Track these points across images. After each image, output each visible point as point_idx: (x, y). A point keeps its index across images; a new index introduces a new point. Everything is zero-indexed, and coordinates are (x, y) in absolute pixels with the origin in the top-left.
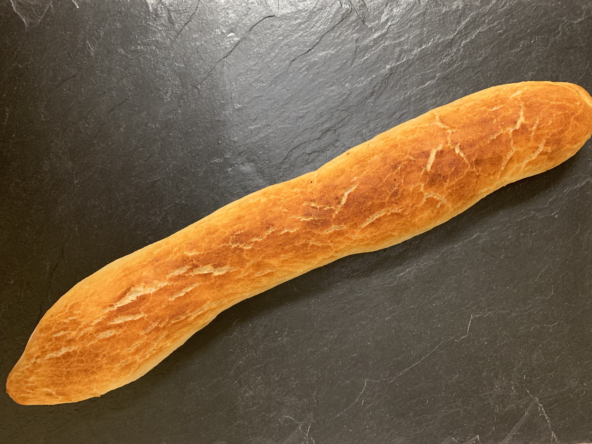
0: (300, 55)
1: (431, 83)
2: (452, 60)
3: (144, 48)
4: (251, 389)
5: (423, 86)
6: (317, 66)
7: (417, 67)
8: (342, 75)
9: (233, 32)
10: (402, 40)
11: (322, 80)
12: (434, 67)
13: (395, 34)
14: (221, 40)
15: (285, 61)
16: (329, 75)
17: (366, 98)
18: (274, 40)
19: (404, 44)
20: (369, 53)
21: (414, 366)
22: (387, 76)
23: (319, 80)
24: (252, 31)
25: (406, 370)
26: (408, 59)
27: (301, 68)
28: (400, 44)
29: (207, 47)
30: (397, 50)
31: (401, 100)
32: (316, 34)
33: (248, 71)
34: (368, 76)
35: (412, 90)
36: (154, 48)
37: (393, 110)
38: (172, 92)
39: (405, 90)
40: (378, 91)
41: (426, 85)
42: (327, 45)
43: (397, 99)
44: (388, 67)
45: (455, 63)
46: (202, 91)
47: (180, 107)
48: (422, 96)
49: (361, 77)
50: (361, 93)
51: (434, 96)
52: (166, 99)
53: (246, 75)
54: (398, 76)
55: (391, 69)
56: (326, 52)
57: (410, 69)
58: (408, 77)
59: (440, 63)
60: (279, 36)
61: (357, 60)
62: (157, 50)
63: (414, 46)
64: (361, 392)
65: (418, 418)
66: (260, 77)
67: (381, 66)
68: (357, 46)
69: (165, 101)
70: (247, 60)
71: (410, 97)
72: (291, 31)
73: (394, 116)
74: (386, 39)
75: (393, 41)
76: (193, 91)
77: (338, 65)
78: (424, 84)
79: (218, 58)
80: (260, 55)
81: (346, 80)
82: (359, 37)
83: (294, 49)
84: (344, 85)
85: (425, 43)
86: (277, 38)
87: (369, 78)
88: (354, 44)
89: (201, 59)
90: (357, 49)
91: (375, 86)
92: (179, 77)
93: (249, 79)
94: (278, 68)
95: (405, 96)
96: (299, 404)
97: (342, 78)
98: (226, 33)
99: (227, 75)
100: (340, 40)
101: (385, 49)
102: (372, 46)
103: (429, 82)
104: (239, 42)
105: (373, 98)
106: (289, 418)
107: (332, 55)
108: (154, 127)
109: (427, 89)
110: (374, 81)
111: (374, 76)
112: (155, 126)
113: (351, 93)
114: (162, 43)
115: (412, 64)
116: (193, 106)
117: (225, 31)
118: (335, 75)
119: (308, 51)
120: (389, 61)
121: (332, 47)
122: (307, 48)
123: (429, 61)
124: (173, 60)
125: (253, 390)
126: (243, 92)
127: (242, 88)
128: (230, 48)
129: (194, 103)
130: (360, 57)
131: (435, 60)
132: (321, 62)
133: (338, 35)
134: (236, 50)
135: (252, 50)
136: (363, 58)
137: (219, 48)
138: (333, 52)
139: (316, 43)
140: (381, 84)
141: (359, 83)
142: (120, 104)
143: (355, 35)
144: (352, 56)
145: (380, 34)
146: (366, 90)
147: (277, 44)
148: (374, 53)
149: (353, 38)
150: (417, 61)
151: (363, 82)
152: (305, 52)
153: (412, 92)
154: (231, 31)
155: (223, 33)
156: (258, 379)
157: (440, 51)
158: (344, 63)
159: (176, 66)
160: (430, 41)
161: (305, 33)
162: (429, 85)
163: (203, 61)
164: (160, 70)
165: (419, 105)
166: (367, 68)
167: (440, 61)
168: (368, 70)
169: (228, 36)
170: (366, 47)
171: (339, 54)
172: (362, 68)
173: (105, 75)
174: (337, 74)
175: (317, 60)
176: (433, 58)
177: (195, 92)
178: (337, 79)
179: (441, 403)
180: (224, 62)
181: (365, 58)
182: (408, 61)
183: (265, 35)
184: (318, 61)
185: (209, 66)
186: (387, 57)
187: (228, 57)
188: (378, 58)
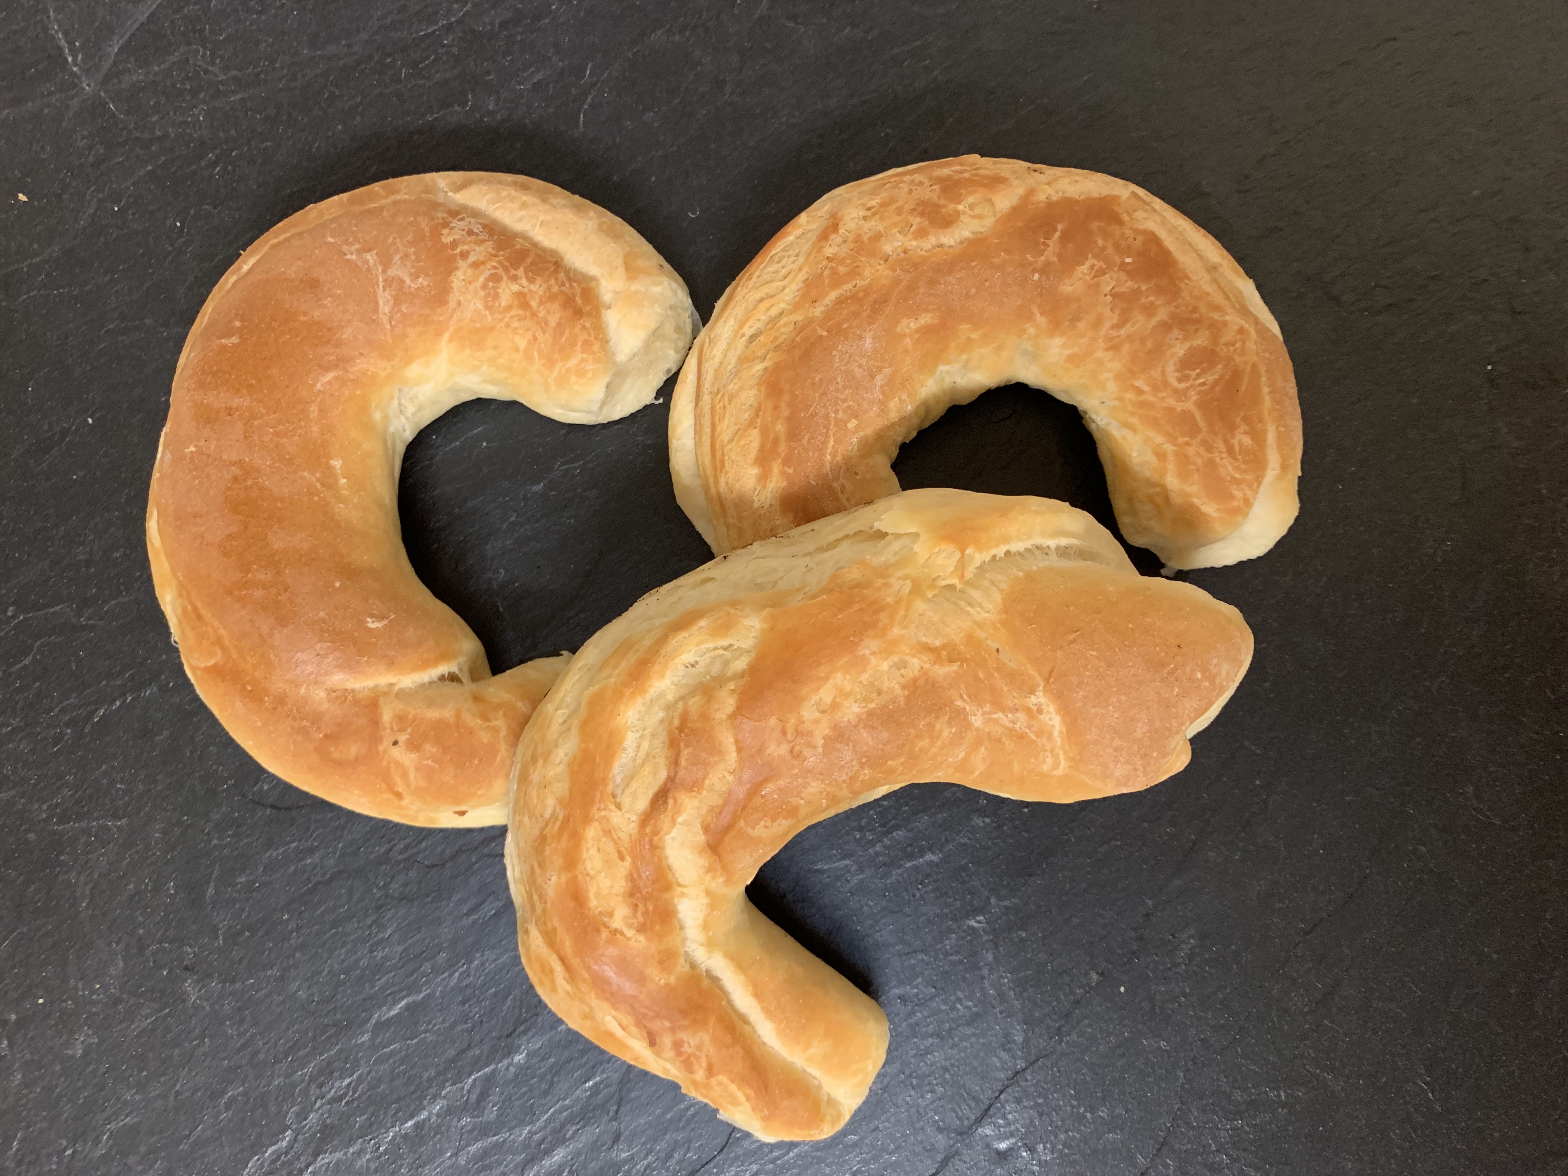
1: (389, 1010)
2: (320, 1087)
3: (1267, 1094)
5: (411, 999)
7: (430, 1061)
9: (998, 1153)
10: (479, 1145)
12: (380, 1061)
13: (499, 1163)
14: (1035, 1127)
18: (872, 1131)
19: (471, 1131)
20: (578, 1099)
22: (522, 1028)
24: (940, 1157)
26: (459, 1085)
28: (484, 1131)
29: (1075, 1103)
30: (491, 1113)
31: (478, 955)
32: (744, 1154)
33: (949, 1031)
35: (445, 987)
36: (1237, 1095)
38: (1173, 959)
39: (467, 986)
41: (403, 1003)
42: (707, 1122)
44: (519, 1058)
45: (310, 1077)
46: (1085, 963)
47: (1148, 914)
48: (416, 969)
51: (377, 969)
52: (1191, 937)
53: (953, 1019)
54: (490, 1031)
55: (510, 1051)
57: (451, 1053)
58: (458, 1028)
59: (360, 1075)
60: (855, 1144)
61: (617, 1076)
62: (1228, 1090)
63: (439, 1126)
64: (592, 100)
65: (431, 29)
66: (913, 1013)
67: (542, 1060)
68: (616, 1120)
69: (1193, 931)
70: (952, 1065)
71: (451, 965)
72: (820, 1161)
74: (526, 1145)
75: (504, 1141)
76: (1113, 964)
78: (407, 1007)
79: (1040, 1068)
80: (915, 1081)
82: (609, 1149)
85: (406, 1137)
86: (862, 1138)
88: (627, 1127)
89: (1092, 1064)
90: (617, 1111)
92: (1155, 1007)
93: (943, 1007)
95: (468, 968)
98: (1019, 1148)
99: (1012, 1016)
100: (668, 1136)
101: (530, 1114)
102: (570, 1120)
103: (393, 1013)
104: (979, 1121)
108: (1223, 849)
109: (400, 991)
114: (1214, 1112)
115: (447, 1069)
117: (1024, 1154)
120: (517, 1076)
123: (393, 1080)
124: (1178, 1059)
127: (965, 979)
128: (1007, 1101)
130: (607, 1086)
131: (374, 1084)
133: (676, 1155)
134: (985, 1097)
135: (940, 1099)
136: (596, 1084)
137: (1040, 1101)
143: (624, 1155)
144: (630, 1090)
145: (546, 1162)
148: (564, 1099)
149: (630, 1146)
150: (430, 1081)
153: (444, 979)
154: (1002, 1156)
155: (1031, 1150)
157: (357, 1112)
159: (1168, 1041)
160: (389, 1143)
161: (778, 1158)
162: (394, 1004)
163: (1084, 1057)
164: (1214, 1028)
165: (424, 939)
167: (360, 1081)
169: (1014, 1140)
170: (590, 1118)
176: (379, 1090)
177: (1107, 960)
180: (1022, 1057)
181: (591, 1082)
182: (459, 1078)
183: (898, 1148)
185: (1067, 1043)
186: (523, 1090)
187: (1010, 1073)
188: (551, 1084)
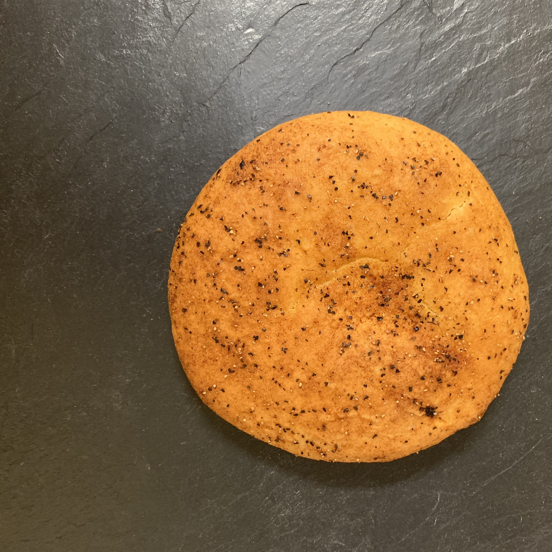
0: (345, 57)
1: (523, 91)
3: (131, 52)
4: (287, 507)
5: (513, 96)
6: (367, 72)
7: (505, 69)
8: (403, 82)
9: (252, 27)
10: (483, 32)
11: (374, 90)
12: (526, 70)
13: (473, 25)
14: (236, 38)
15: (323, 65)
16: (384, 83)
17: (436, 114)
18: (308, 37)
19: (485, 39)
20: (439, 52)
21: (504, 473)
22: (463, 84)
23: (371, 91)
24: (278, 25)
25: (493, 478)
26: (491, 58)
27: (346, 75)
28: (480, 39)
29: (218, 49)
30: (477, 46)
31: (484, 115)
32: (365, 27)
33: (273, 81)
34: (437, 84)
35: (498, 102)
36: (145, 51)
37: (472, 130)
38: (172, 112)
39: (488, 102)
40: (452, 103)
41: (516, 95)
42: (381, 42)
43: (477, 114)
44: (465, 70)
46: (212, 111)
47: (183, 132)
48: (511, 109)
49: (427, 85)
50: (429, 107)
51: (528, 109)
52: (164, 121)
53: (271, 86)
54: (478, 82)
55: (469, 73)
56: (379, 52)
57: (495, 73)
58: (492, 83)
59: (535, 63)
60: (316, 31)
61: (422, 62)
62: (149, 54)
63: (500, 41)
64: (434, 507)
65: (509, 541)
66: (289, 89)
67: (455, 69)
68: (422, 43)
69: (163, 124)
70: (272, 66)
71: (495, 112)
72: (331, 24)
73: (474, 138)
74: (462, 32)
75: (471, 34)
76: (199, 110)
77: (397, 69)
78: (515, 93)
79: (233, 64)
80: (289, 59)
81: (407, 90)
82: (425, 30)
83: (335, 48)
84: (405, 97)
85: (515, 36)
86: (313, 34)
87: (439, 86)
88: (417, 40)
89: (209, 66)
90: (421, 47)
91: (448, 97)
92: (181, 91)
93: (276, 91)
94: (314, 76)
95: (488, 109)
96: (351, 525)
97: (402, 87)
98: (243, 29)
99: (245, 88)
100: (399, 36)
101: (460, 46)
102: (443, 43)
103: (521, 90)
104: (261, 41)
105: (445, 113)
106: (338, 544)
107: (387, 56)
108: (148, 161)
109: (518, 100)
110: (445, 91)
111: (445, 84)
112: (150, 159)
113: (414, 108)
114: (155, 44)
115: (496, 66)
116: (200, 131)
117: (241, 26)
118: (392, 83)
119: (355, 51)
120: (466, 63)
121: (387, 45)
122: (354, 47)
123: (521, 61)
124: (171, 67)
125: (290, 509)
126: (269, 109)
127: (266, 104)
128: (248, 49)
129: (201, 126)
130: (426, 57)
131: (529, 59)
132: (373, 66)
133: (395, 27)
134: (257, 51)
135: (278, 51)
136: (431, 58)
137: (233, 50)
138: (389, 52)
139: (366, 40)
140: (456, 94)
141: (425, 93)
142: (101, 131)
143: (418, 27)
144: (416, 56)
145: (452, 25)
146: (435, 103)
147: (312, 42)
148: (445, 52)
149: (416, 31)
150: (504, 61)
151: (430, 92)
152: (351, 52)
153: (498, 105)
154: (249, 27)
155: (238, 29)
156: (296, 495)
157: (536, 47)
158: (405, 67)
159: (175, 75)
160: (522, 33)
161: (350, 26)
162: (521, 94)
163: (213, 69)
164: (154, 81)
165: (508, 122)
166: (436, 72)
167: (535, 61)
168: (438, 75)
169: (246, 32)
170: (433, 44)
171: (397, 54)
172: (429, 72)
173: (80, 91)
174: (395, 82)
175: (367, 62)
176: (527, 56)
177: (202, 112)
178: (396, 88)
179: (540, 521)
180: (241, 69)
181: (433, 59)
182: (492, 61)
183: (297, 30)
184: (369, 64)
185: (221, 75)
186: (463, 56)
187: (247, 62)
188: (450, 58)
